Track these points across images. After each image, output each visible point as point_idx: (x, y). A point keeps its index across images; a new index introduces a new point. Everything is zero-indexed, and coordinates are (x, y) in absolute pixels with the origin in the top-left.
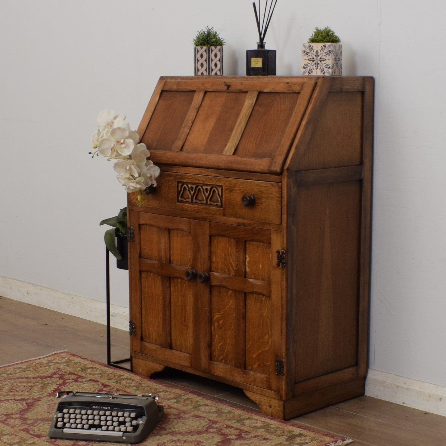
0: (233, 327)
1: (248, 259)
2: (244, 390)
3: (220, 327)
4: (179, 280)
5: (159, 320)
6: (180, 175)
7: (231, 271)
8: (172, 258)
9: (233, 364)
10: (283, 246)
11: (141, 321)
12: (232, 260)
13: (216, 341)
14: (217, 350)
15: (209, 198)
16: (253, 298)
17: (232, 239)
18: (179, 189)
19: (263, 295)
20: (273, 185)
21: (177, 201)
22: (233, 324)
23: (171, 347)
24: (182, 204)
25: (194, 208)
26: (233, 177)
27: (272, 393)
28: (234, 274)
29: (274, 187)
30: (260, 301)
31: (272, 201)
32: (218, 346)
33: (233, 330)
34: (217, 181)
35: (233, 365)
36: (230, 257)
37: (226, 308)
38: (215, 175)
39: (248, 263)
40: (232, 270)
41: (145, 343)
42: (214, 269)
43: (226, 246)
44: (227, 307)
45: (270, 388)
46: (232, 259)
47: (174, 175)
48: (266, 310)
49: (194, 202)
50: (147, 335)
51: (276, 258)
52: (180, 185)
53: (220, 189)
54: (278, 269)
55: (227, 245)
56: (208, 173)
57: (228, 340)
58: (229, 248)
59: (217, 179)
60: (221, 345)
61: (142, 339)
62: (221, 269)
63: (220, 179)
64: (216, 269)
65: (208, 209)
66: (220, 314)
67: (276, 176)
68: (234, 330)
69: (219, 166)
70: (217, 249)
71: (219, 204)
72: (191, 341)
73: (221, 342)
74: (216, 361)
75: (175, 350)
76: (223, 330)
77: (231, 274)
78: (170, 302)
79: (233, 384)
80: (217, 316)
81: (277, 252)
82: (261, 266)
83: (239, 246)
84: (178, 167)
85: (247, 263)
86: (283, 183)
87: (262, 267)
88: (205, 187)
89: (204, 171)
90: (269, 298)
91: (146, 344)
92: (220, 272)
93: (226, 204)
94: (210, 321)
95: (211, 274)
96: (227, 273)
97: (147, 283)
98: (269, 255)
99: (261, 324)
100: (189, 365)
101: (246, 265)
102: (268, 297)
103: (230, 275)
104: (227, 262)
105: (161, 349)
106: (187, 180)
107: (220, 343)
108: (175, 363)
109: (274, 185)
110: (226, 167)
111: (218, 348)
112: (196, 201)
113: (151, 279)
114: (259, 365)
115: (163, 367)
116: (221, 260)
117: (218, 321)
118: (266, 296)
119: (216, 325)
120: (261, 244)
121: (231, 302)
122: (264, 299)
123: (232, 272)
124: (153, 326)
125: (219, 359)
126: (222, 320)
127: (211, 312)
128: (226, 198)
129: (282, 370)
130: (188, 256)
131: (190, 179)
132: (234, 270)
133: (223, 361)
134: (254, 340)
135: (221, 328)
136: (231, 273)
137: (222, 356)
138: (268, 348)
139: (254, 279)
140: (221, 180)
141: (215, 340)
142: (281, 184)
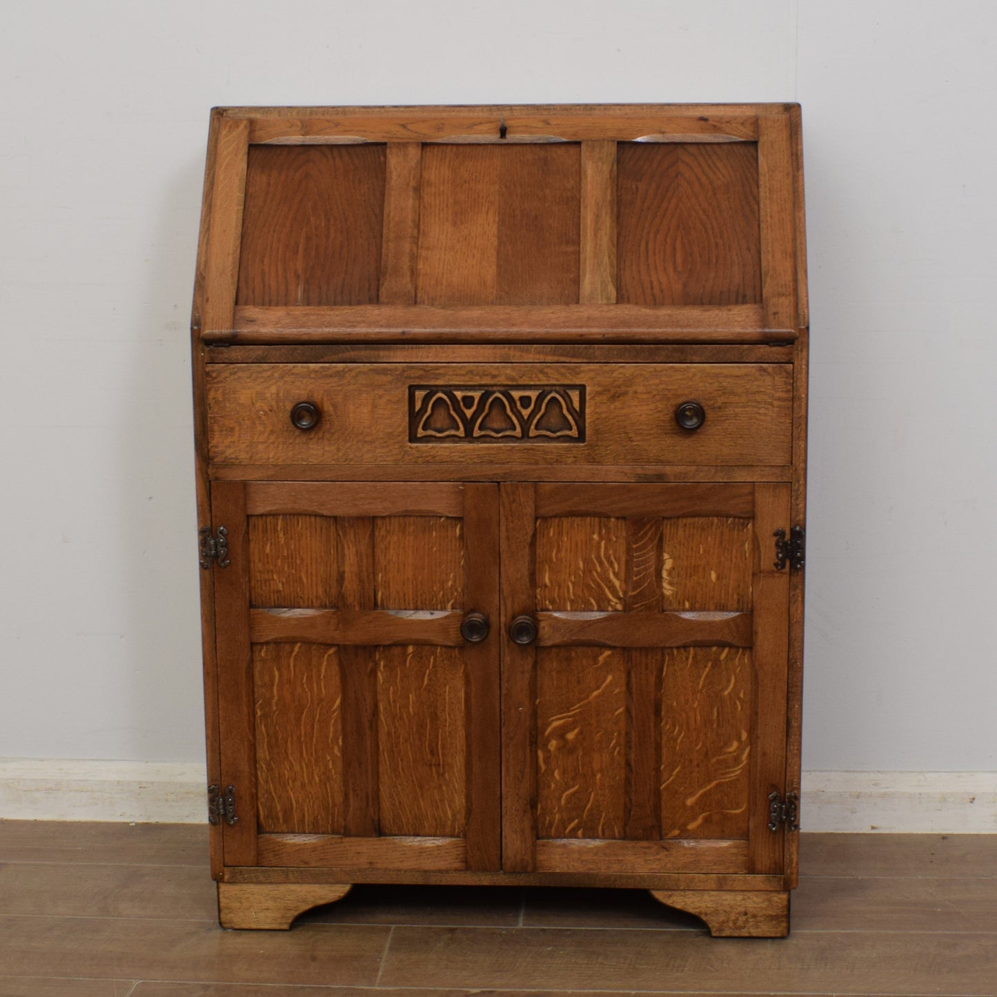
0: (614, 741)
1: (668, 564)
2: (654, 889)
3: (567, 749)
4: (411, 649)
5: (326, 766)
6: (421, 369)
7: (609, 601)
8: (382, 594)
9: (617, 834)
10: (798, 519)
11: (254, 780)
12: (614, 573)
13: (553, 786)
14: (555, 811)
15: (535, 421)
16: (687, 658)
17: (613, 520)
18: (418, 406)
19: (722, 645)
20: (765, 370)
21: (407, 438)
22: (616, 734)
23: (379, 831)
24: (430, 445)
25: (478, 450)
26: (623, 361)
27: (758, 880)
28: (619, 607)
29: (769, 374)
30: (710, 664)
31: (762, 411)
32: (560, 798)
33: (614, 748)
34: (563, 375)
35: (615, 835)
36: (606, 564)
37: (591, 698)
38: (556, 359)
39: (670, 574)
40: (610, 596)
41: (273, 836)
42: (547, 602)
43: (591, 539)
44: (596, 693)
45: (752, 869)
46: (614, 568)
47: (396, 369)
48: (733, 681)
49: (475, 435)
50: (280, 815)
51: (774, 550)
52: (420, 394)
53: (575, 396)
54: (777, 575)
55: (596, 537)
56: (529, 357)
57: (599, 776)
58: (603, 543)
59: (563, 371)
60: (573, 794)
61: (260, 829)
62: (572, 602)
63: (576, 367)
64: (552, 602)
65: (533, 449)
66: (569, 717)
67: (774, 349)
68: (617, 749)
69: (581, 335)
70: (559, 551)
71: (574, 433)
72: (459, 801)
73: (574, 786)
74: (553, 838)
75: (396, 835)
76: (581, 754)
77: (610, 609)
78: (375, 713)
79: (618, 885)
80: (555, 724)
81: (776, 534)
82: (713, 576)
83: (646, 534)
84: (412, 348)
85: (665, 574)
86: (796, 363)
87: (718, 578)
88: (516, 394)
89: (512, 352)
90: (741, 651)
91: (279, 840)
92: (569, 608)
93: (597, 432)
94: (535, 739)
95: (540, 618)
96: (596, 608)
97: (277, 673)
98: (743, 545)
99: (715, 717)
100: (457, 865)
101: (661, 577)
102: (738, 648)
103: (607, 611)
104: (594, 581)
105: (342, 843)
106: (449, 380)
107: (566, 790)
108: (400, 870)
109: (770, 370)
110: (606, 336)
111: (563, 802)
112: (483, 433)
113: (292, 660)
114: (707, 820)
115: (347, 888)
116: (573, 578)
117: (561, 733)
118: (731, 646)
119: (553, 745)
120: (716, 520)
121: (610, 678)
122: (723, 656)
123: (612, 603)
124: (303, 785)
125: (566, 828)
126: (577, 731)
127: (534, 714)
128: (596, 416)
129: (792, 819)
130: (447, 581)
131: (463, 375)
132: (619, 598)
133: (580, 833)
134: (691, 761)
135: (572, 751)
136: (612, 606)
137: (576, 821)
138: (737, 773)
139: (692, 609)
140: (578, 370)
141: (549, 787)
142: (791, 365)
